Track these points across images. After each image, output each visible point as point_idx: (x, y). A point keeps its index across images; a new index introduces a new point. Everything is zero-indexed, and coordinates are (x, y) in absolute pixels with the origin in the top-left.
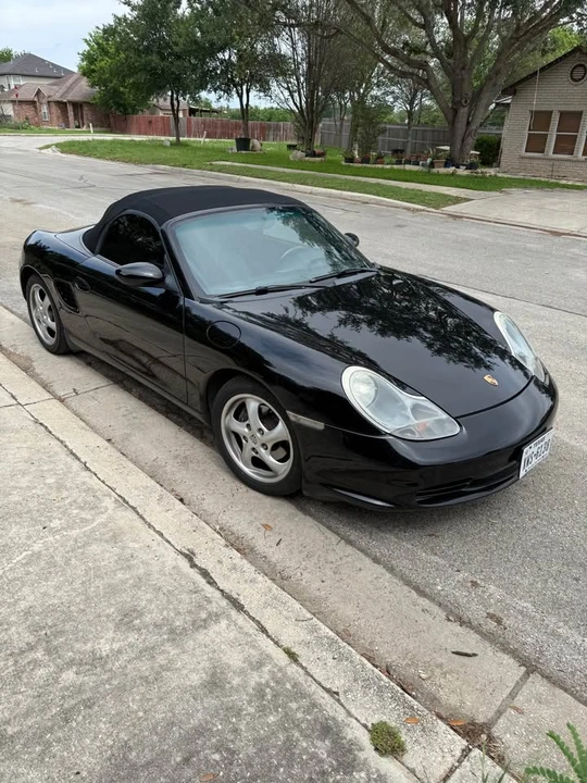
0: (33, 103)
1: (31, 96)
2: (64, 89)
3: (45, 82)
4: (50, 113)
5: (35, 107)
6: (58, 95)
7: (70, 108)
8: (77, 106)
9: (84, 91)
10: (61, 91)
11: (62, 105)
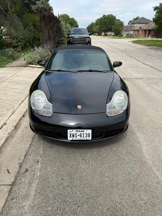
0: (138, 30)
1: (138, 29)
2: (148, 26)
3: (143, 25)
4: (142, 33)
5: (139, 32)
6: (145, 28)
7: (147, 31)
8: (150, 31)
9: (153, 26)
10: (147, 27)
11: (145, 31)
